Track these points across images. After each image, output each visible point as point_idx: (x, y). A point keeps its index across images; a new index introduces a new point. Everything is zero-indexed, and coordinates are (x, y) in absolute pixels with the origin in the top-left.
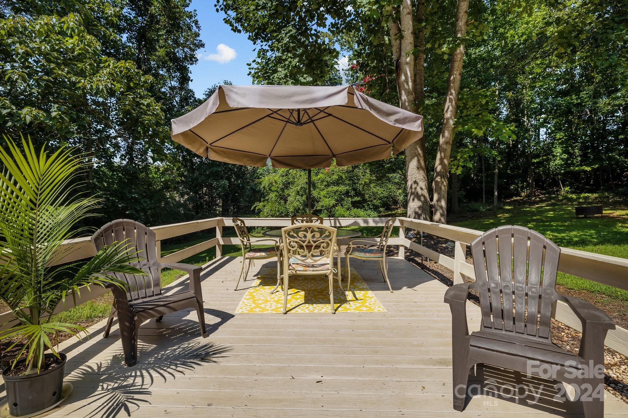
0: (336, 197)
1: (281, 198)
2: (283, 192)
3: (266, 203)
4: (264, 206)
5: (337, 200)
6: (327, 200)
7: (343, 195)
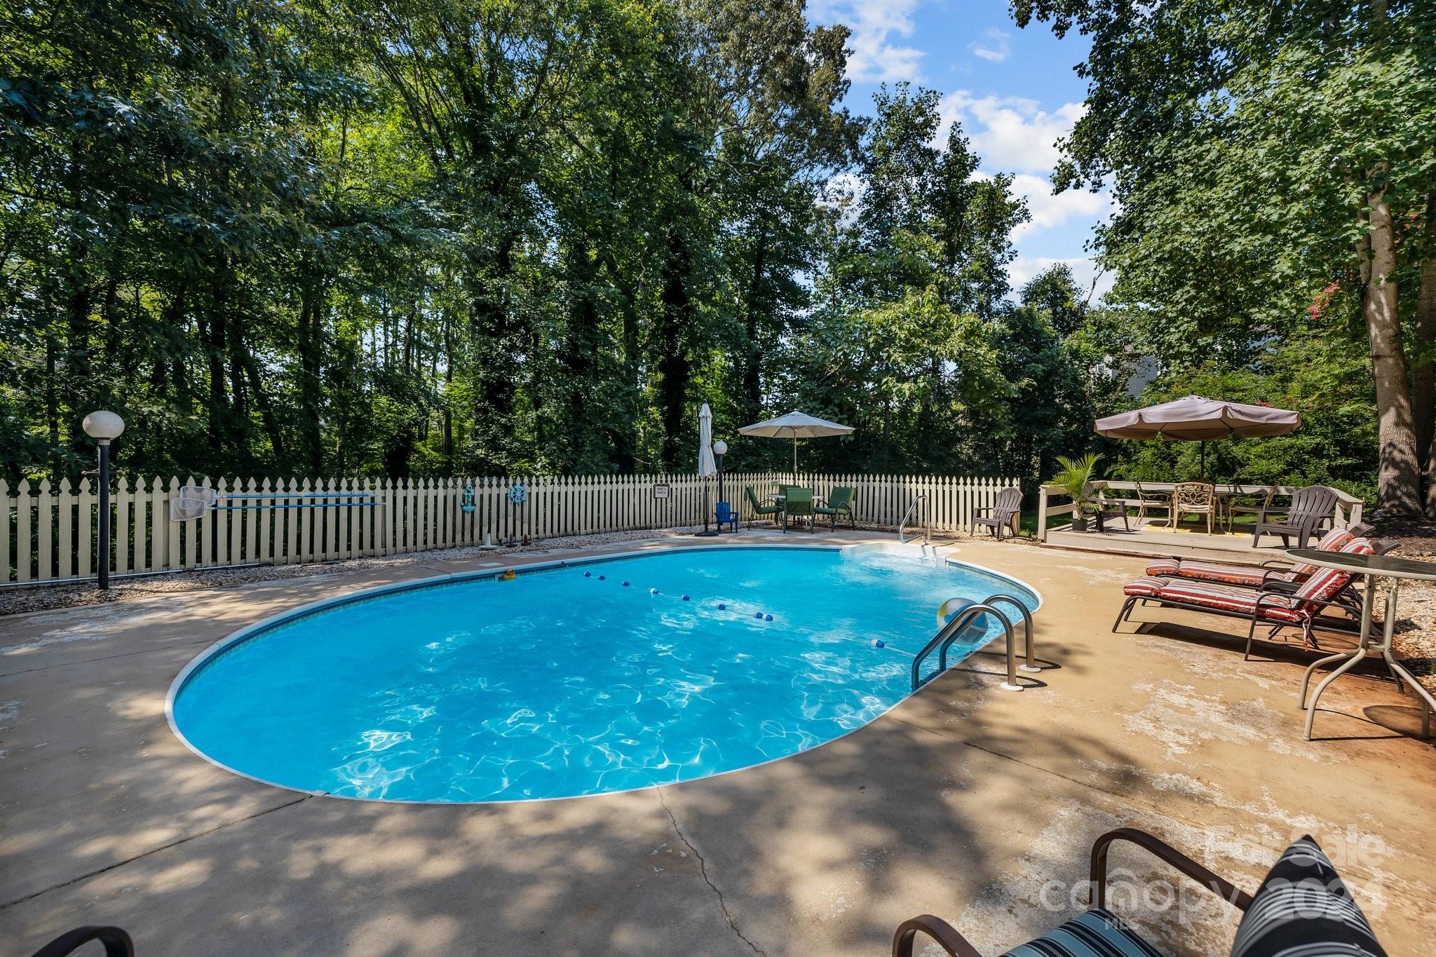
0: (1288, 458)
1: (1164, 459)
2: (1168, 447)
3: (1132, 465)
4: (1130, 471)
5: (1288, 464)
6: (1264, 462)
7: (1307, 453)
